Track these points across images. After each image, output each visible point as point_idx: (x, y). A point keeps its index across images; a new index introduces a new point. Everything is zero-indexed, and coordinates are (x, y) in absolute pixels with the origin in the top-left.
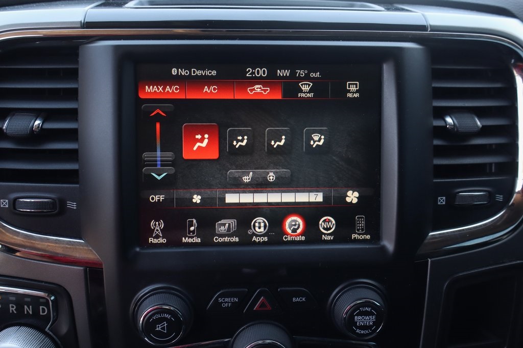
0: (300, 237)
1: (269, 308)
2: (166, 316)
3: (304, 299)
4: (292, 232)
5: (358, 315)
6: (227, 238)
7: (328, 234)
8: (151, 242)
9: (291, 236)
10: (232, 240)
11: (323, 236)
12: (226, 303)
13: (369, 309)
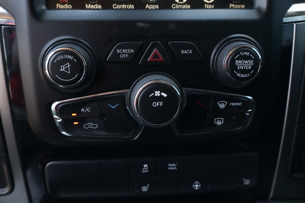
0: (186, 5)
1: (161, 58)
2: (69, 57)
3: (191, 52)
4: (179, 1)
5: (238, 59)
6: (124, 5)
7: (209, 4)
8: (59, 7)
9: (179, 4)
10: (128, 7)
11: (205, 5)
12: (123, 54)
13: (247, 54)
